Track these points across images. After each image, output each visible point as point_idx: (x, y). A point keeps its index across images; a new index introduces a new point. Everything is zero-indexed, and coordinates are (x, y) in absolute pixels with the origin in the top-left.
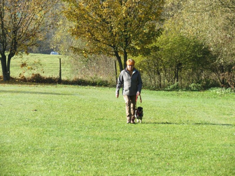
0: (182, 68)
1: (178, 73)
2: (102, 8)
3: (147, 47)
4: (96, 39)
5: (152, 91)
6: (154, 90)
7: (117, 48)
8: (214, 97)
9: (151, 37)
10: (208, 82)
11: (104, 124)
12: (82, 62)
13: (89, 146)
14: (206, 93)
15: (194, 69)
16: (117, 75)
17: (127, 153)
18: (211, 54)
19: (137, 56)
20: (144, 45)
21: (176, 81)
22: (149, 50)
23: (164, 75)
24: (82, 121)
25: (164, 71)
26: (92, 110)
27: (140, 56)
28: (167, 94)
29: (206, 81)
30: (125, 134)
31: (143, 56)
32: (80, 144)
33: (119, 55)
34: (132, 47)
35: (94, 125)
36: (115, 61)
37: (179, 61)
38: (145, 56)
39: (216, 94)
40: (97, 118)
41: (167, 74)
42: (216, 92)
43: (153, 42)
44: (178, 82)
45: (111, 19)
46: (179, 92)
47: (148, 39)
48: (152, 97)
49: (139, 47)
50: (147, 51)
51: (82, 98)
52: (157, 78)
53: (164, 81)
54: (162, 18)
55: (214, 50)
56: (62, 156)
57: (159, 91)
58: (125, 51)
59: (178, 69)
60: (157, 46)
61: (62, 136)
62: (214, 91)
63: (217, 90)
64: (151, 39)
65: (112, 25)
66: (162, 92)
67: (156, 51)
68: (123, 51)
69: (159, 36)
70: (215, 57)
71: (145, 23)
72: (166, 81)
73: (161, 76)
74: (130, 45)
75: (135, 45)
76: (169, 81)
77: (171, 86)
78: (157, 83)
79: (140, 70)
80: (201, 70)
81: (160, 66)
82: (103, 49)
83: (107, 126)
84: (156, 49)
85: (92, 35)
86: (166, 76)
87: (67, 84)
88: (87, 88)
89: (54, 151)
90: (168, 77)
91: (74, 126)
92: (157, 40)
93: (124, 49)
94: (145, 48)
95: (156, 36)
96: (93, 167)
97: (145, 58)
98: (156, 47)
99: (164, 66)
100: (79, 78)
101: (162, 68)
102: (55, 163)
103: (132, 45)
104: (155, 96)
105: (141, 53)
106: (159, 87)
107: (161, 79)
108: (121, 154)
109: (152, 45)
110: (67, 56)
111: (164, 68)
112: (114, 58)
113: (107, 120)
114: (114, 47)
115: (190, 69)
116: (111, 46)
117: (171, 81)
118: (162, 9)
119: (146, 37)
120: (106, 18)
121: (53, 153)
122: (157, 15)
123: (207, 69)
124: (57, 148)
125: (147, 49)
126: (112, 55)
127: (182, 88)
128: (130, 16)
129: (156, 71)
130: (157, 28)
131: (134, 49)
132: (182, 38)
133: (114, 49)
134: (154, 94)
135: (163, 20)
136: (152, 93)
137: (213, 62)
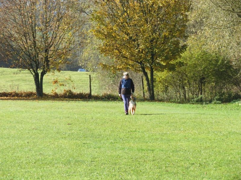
0: (205, 82)
1: (201, 87)
2: (129, 27)
3: (172, 63)
4: (124, 56)
5: (178, 104)
6: (180, 103)
7: (143, 64)
8: (237, 109)
9: (175, 53)
10: (230, 95)
11: (137, 136)
12: (109, 78)
13: (127, 157)
14: (229, 105)
15: (217, 83)
16: (144, 89)
17: (164, 162)
18: (233, 68)
19: (163, 71)
20: (169, 61)
21: (200, 94)
22: (174, 65)
23: (188, 89)
24: (116, 134)
25: (188, 85)
26: (124, 123)
27: (165, 71)
28: (193, 107)
29: (228, 94)
30: (159, 145)
31: (168, 71)
32: (118, 155)
33: (146, 71)
34: (158, 63)
35: (128, 137)
36: (142, 77)
37: (202, 75)
38: (170, 71)
39: (239, 106)
40: (129, 131)
41: (192, 87)
42: (238, 104)
43: (178, 58)
44: (202, 95)
45: (137, 36)
46: (203, 105)
47: (172, 55)
48: (179, 110)
49: (164, 63)
50: (172, 66)
51: (112, 112)
52: (182, 91)
53: (189, 95)
54: (186, 35)
55: (235, 64)
56: (102, 167)
57: (185, 104)
58: (151, 67)
59: (202, 83)
60: (182, 62)
61: (100, 148)
62: (237, 103)
63: (239, 102)
64: (176, 55)
65: (139, 43)
66: (188, 105)
67: (181, 66)
68: (149, 67)
69: (183, 52)
70: (237, 71)
71: (170, 40)
72: (190, 94)
73: (186, 90)
74: (156, 61)
75: (161, 61)
76: (193, 95)
77: (196, 99)
78: (182, 97)
79: (166, 84)
80: (223, 83)
81: (185, 80)
82: (131, 66)
83: (140, 138)
84: (181, 64)
85: (120, 53)
86: (190, 89)
87: (97, 99)
88: (116, 103)
89: (95, 162)
90: (192, 91)
91: (109, 138)
92: (181, 56)
93: (150, 65)
94: (170, 64)
95: (181, 52)
96: (133, 176)
97: (170, 73)
98: (180, 62)
99: (189, 81)
100: (109, 93)
101: (186, 82)
102: (97, 173)
103: (157, 61)
104: (181, 109)
105: (166, 69)
106: (185, 101)
107: (185, 92)
108: (158, 164)
109: (176, 61)
110: (95, 73)
111: (188, 82)
112: (141, 73)
113: (139, 132)
114: (141, 63)
115: (213, 82)
116: (138, 62)
117: (196, 95)
118: (186, 26)
119: (171, 53)
120: (132, 36)
121: (94, 164)
122: (181, 32)
123: (229, 82)
124: (97, 159)
125: (172, 64)
126: (139, 71)
127: (206, 101)
128: (156, 34)
129: (181, 85)
130: (181, 45)
131: (160, 64)
132: (205, 53)
133: (141, 65)
134: (180, 107)
135: (186, 37)
136: (178, 106)
137: (235, 76)
